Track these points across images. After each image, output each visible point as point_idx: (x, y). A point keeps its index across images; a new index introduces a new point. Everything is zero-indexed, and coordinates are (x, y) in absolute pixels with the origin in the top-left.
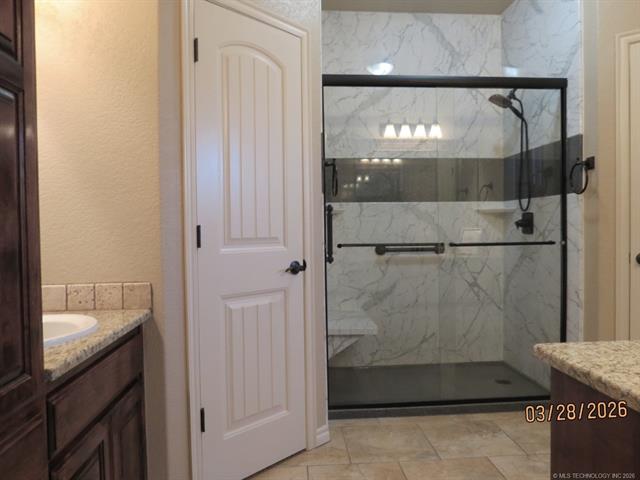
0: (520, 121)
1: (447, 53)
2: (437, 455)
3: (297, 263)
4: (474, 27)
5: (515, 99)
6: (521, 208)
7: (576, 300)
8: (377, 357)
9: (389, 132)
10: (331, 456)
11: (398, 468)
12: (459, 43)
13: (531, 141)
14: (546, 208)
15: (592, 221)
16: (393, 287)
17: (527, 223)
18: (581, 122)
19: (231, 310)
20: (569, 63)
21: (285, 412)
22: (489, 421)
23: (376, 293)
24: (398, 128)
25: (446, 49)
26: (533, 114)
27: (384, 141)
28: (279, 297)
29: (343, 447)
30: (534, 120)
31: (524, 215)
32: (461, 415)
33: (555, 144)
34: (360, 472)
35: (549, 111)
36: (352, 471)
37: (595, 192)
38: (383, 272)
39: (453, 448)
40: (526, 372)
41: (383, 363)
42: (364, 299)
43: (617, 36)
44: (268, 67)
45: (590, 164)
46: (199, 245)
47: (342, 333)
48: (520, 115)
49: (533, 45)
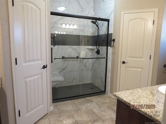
0: (97, 27)
1: (81, 8)
2: (80, 110)
3: (45, 66)
4: (87, 2)
5: (97, 22)
6: (97, 48)
7: (109, 70)
8: (62, 84)
9: (64, 26)
10: (55, 114)
11: (72, 115)
12: (83, 6)
13: (100, 33)
14: (103, 49)
15: (113, 53)
16: (66, 67)
17: (98, 52)
18: (112, 30)
19: (27, 81)
20: (110, 15)
21: (42, 105)
22: (90, 99)
23: (62, 69)
24: (66, 25)
25: (80, 7)
26: (101, 26)
27: (62, 28)
28: (40, 75)
29: (57, 111)
30: (101, 28)
31: (97, 50)
32: (84, 98)
33: (106, 34)
34: (63, 118)
35: (104, 26)
36: (61, 118)
37: (115, 47)
38: (64, 63)
39: (84, 108)
40: (97, 86)
41: (64, 86)
42: (59, 70)
43: (121, 11)
44: (36, 9)
45: (114, 40)
46: (16, 64)
47: (55, 81)
48: (97, 26)
49: (101, 9)
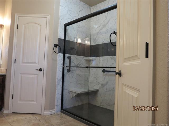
23: (103, 84)
28: (36, 76)
38: (104, 78)
42: (99, 86)
46: (15, 63)
